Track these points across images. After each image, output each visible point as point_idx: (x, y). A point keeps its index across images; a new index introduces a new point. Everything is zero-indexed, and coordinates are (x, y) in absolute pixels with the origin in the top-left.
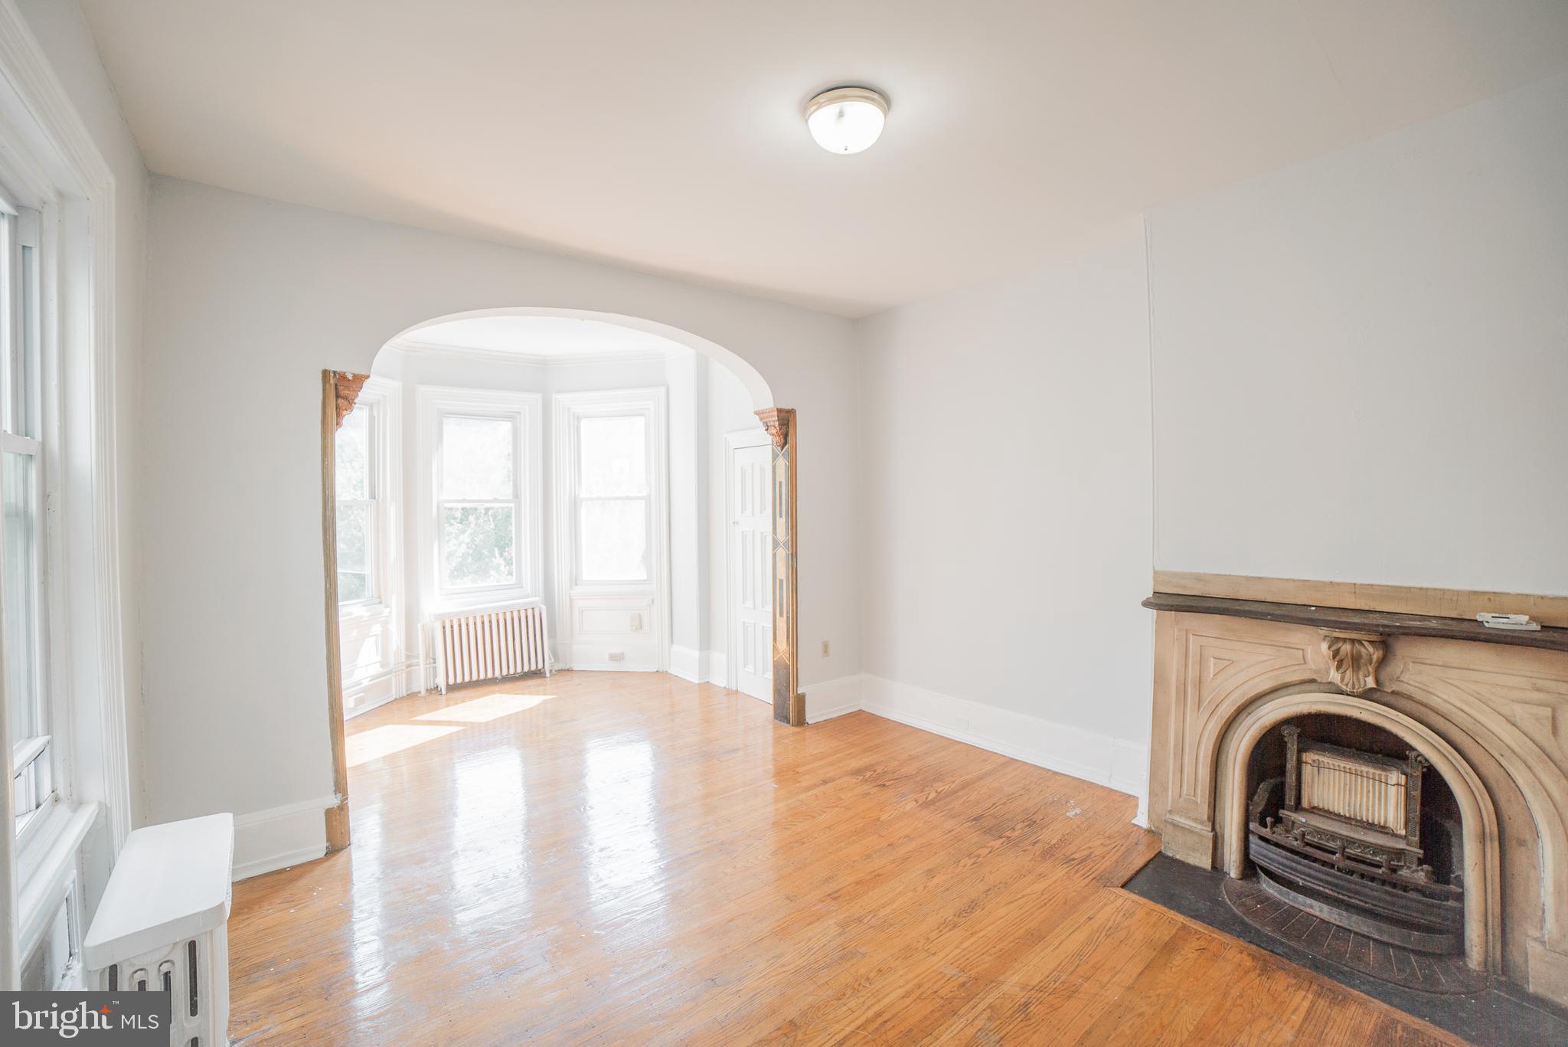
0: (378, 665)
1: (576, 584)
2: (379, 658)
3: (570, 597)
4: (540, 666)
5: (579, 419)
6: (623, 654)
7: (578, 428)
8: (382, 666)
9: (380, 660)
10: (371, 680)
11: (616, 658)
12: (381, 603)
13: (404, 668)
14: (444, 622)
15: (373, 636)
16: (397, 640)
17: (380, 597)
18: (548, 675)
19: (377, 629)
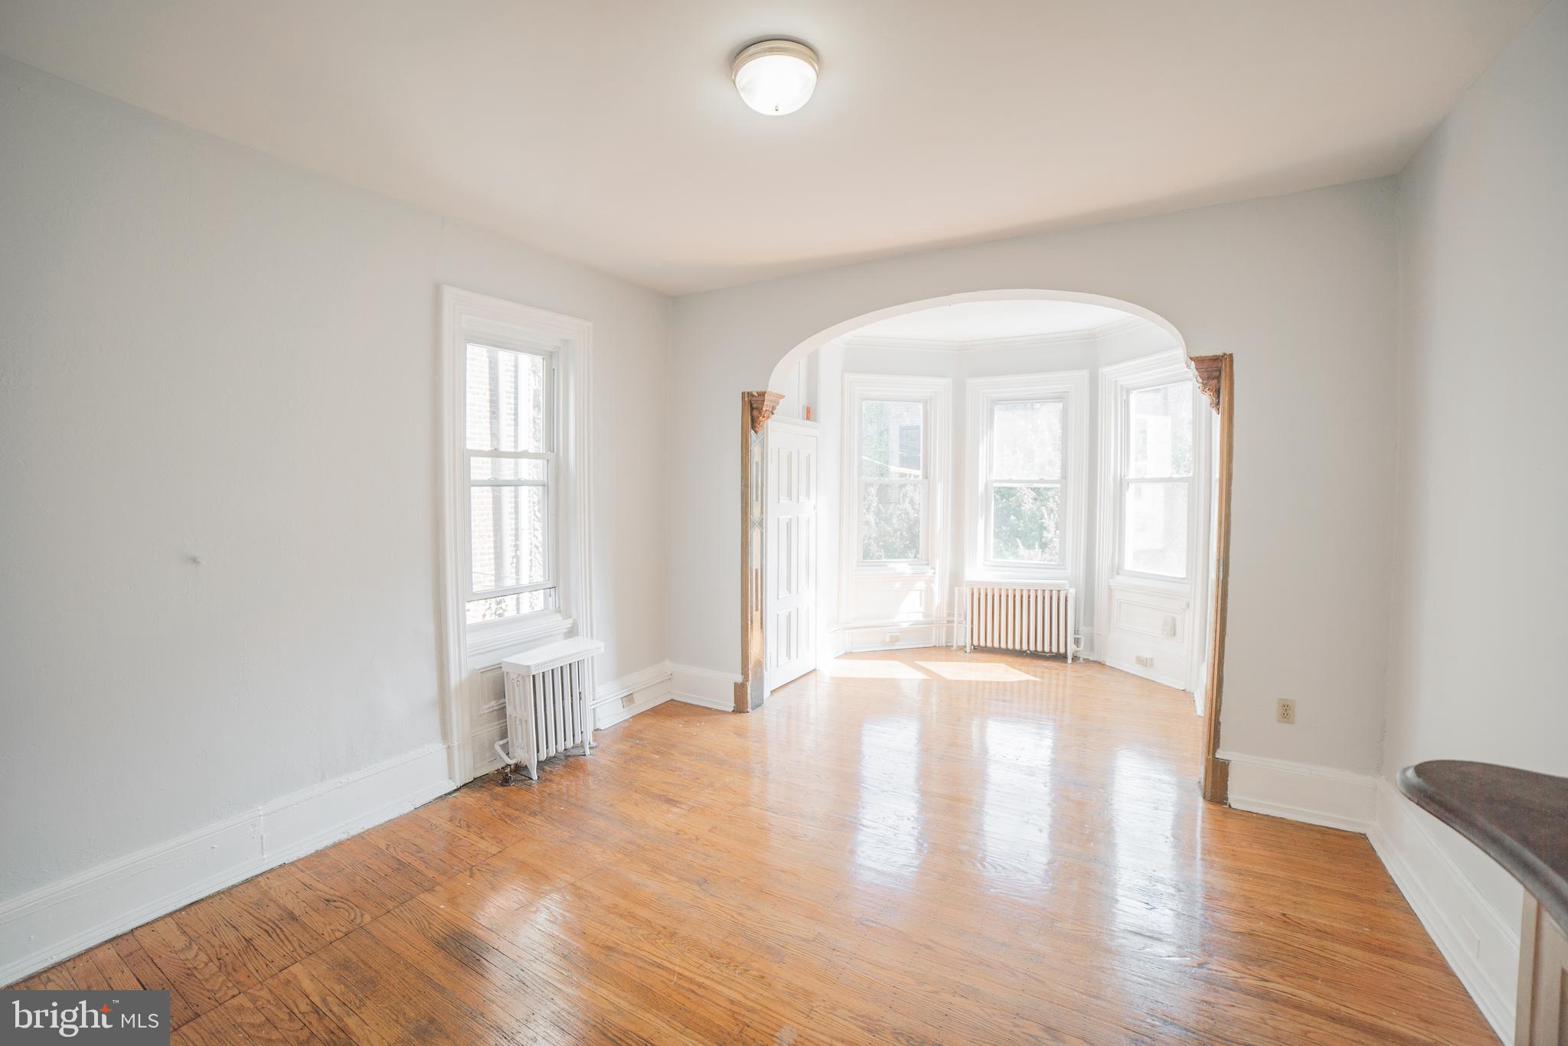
0: (921, 614)
1: (1118, 574)
2: (922, 609)
3: (1109, 586)
4: (1062, 650)
5: (1128, 392)
6: (1152, 659)
7: (1127, 403)
8: (924, 617)
9: (923, 611)
10: (910, 625)
11: (1142, 662)
12: (928, 564)
13: (944, 622)
14: (973, 589)
15: (918, 590)
16: (939, 598)
17: (928, 560)
18: (1070, 660)
19: (921, 585)
